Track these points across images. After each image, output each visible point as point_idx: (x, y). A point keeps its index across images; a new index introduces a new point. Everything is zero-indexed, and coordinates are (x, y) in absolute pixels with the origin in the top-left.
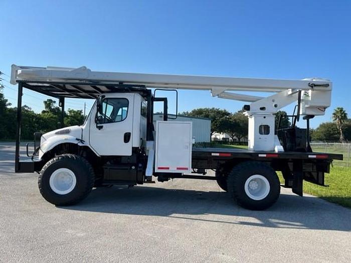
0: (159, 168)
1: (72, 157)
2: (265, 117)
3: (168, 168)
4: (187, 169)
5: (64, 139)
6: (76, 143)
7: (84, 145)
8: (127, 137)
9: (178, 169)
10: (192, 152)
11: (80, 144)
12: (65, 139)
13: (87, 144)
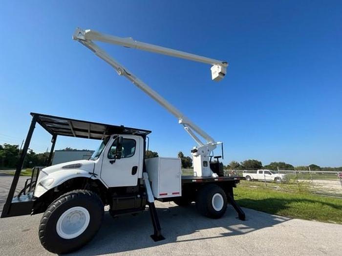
0: (161, 195)
1: (86, 193)
3: (166, 194)
4: (178, 193)
5: (76, 173)
6: (89, 177)
7: (96, 178)
8: (134, 170)
9: (173, 194)
10: (182, 180)
11: (93, 178)
12: (78, 174)
13: (98, 178)
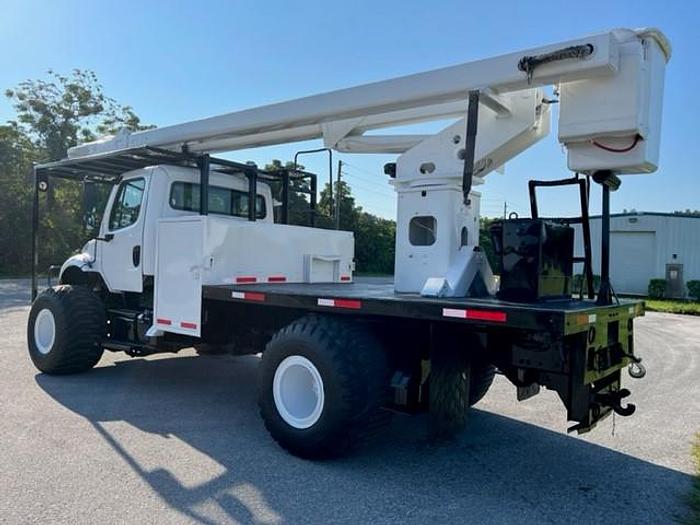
0: (159, 321)
2: (424, 194)
3: (169, 323)
4: (194, 326)
8: (136, 255)
9: (183, 325)
